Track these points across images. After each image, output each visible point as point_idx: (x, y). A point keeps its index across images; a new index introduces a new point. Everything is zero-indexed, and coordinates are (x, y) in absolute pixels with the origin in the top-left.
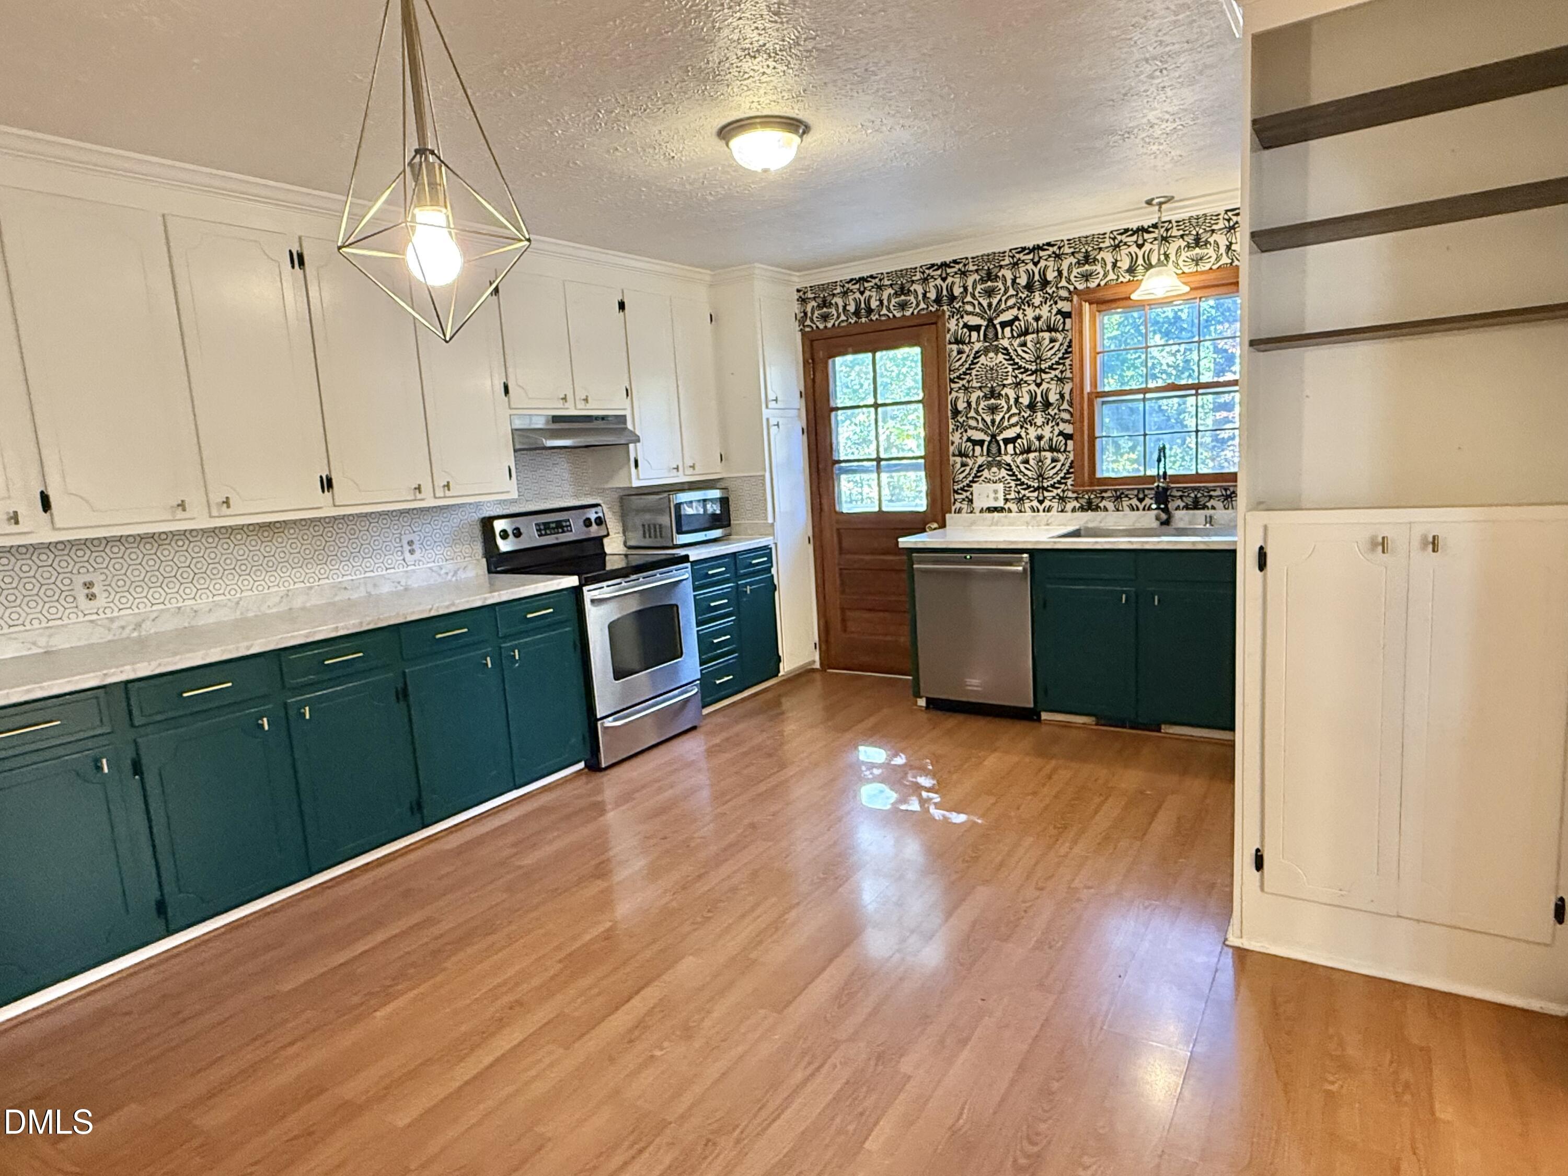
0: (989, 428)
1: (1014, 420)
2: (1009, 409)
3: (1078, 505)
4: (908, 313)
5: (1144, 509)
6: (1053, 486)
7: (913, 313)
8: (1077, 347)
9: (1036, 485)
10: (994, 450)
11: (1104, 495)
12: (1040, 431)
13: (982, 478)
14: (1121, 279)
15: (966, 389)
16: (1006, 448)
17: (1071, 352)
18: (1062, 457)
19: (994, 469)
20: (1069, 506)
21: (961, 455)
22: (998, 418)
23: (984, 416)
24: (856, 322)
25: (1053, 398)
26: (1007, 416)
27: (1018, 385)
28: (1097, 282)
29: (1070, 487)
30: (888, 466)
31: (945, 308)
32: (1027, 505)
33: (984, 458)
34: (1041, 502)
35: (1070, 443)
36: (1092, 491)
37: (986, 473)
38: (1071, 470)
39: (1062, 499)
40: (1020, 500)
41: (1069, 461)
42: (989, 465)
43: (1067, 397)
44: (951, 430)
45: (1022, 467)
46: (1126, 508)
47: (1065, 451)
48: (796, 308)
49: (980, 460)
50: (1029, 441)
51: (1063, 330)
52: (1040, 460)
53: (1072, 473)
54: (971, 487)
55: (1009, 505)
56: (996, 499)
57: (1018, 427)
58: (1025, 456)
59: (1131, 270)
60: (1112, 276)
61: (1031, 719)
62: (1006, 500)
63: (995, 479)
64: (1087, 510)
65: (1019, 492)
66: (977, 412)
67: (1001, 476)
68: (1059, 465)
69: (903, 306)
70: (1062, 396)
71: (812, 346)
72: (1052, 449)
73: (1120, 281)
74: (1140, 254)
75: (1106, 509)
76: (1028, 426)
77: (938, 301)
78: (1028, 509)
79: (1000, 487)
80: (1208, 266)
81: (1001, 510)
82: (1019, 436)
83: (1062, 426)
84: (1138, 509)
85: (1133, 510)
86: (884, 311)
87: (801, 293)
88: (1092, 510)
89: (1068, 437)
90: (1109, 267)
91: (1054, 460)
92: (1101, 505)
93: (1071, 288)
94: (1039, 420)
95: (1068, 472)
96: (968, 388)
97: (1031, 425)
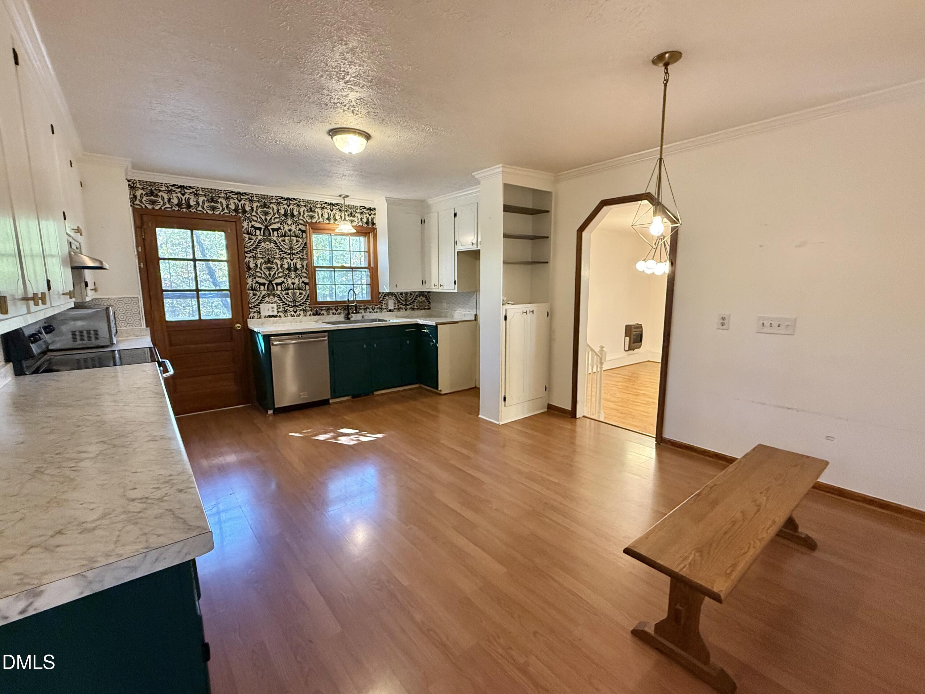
0: (268, 277)
1: (280, 275)
2: (278, 269)
3: (312, 313)
4: (217, 213)
5: (338, 314)
6: (300, 305)
7: (220, 214)
8: (309, 247)
9: (293, 305)
10: (271, 288)
11: (322, 308)
12: (293, 280)
13: (265, 301)
14: (325, 222)
15: (254, 257)
17: (306, 248)
18: (304, 292)
19: (271, 297)
20: (308, 313)
21: (253, 289)
22: (272, 273)
23: (265, 271)
24: (178, 210)
25: (299, 266)
26: (277, 273)
27: (282, 259)
28: (316, 220)
29: (308, 305)
31: (240, 215)
32: (289, 314)
33: (265, 292)
34: (295, 312)
35: (307, 287)
36: (317, 307)
37: (267, 299)
39: (305, 311)
40: (285, 311)
41: (307, 294)
42: (269, 295)
43: (305, 266)
44: (246, 277)
45: (285, 296)
46: (331, 314)
47: (305, 290)
48: (125, 191)
49: (264, 293)
50: (288, 284)
51: (302, 238)
53: (309, 299)
54: (259, 305)
55: (279, 314)
56: (273, 311)
57: (283, 278)
58: (287, 291)
59: (329, 219)
60: (321, 219)
61: (326, 404)
62: (278, 312)
63: (272, 302)
64: (315, 315)
65: (284, 308)
66: (261, 269)
67: (275, 300)
68: (303, 296)
69: (213, 208)
70: (303, 266)
71: (141, 217)
72: (299, 289)
74: (332, 213)
75: (323, 314)
76: (288, 278)
77: (236, 211)
78: (289, 316)
79: (275, 305)
80: (355, 225)
81: (276, 316)
82: (283, 282)
83: (303, 279)
84: (336, 314)
85: (334, 314)
86: (200, 208)
87: (130, 183)
88: (318, 315)
89: (306, 284)
90: (320, 215)
91: (300, 294)
92: (322, 313)
93: (305, 221)
94: (293, 276)
95: (307, 299)
96: (256, 257)
97: (289, 278)
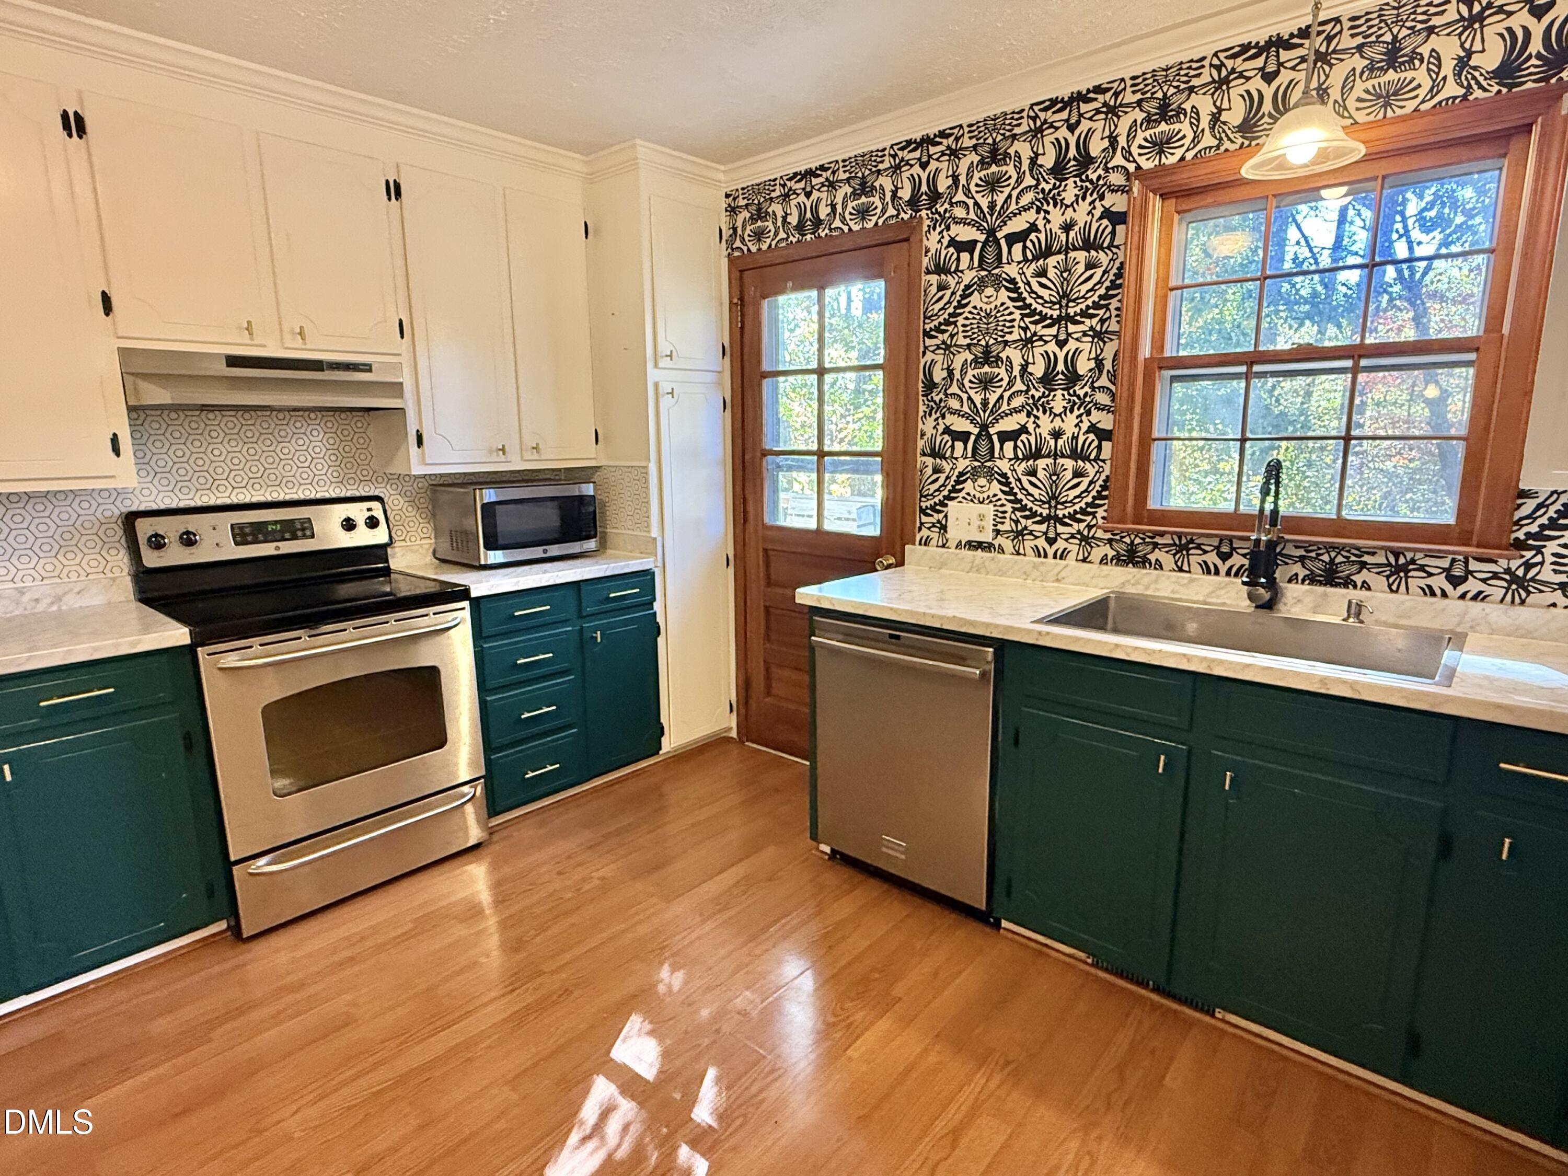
0: (978, 413)
1: (1018, 402)
2: (1011, 384)
3: (1111, 553)
4: (870, 225)
5: (1228, 573)
6: (1072, 517)
7: (876, 224)
8: (1133, 278)
9: (1045, 512)
10: (983, 449)
11: (1158, 540)
12: (1058, 422)
13: (963, 494)
14: (1226, 145)
15: (948, 347)
16: (1001, 448)
17: (1120, 286)
18: (1090, 469)
19: (982, 481)
20: (1097, 553)
21: (935, 453)
22: (993, 398)
23: (972, 392)
24: (799, 241)
25: (1084, 366)
26: (1007, 395)
27: (1028, 342)
28: (1179, 153)
29: (1101, 521)
30: (834, 464)
31: (923, 213)
32: (1029, 543)
33: (968, 462)
34: (1051, 542)
35: (1107, 445)
36: (1137, 533)
37: (968, 486)
38: (1104, 493)
39: (1086, 540)
40: (1019, 534)
41: (1103, 477)
42: (975, 474)
43: (1108, 365)
44: (921, 414)
45: (1025, 480)
46: (1196, 568)
47: (1097, 459)
48: (724, 221)
49: (962, 465)
50: (1039, 438)
51: (1111, 245)
52: (1055, 473)
53: (1105, 498)
54: (946, 505)
55: (1000, 540)
56: (981, 529)
57: (1024, 414)
58: (1031, 462)
59: (1247, 126)
60: (1208, 140)
61: (982, 926)
62: (998, 532)
63: (981, 496)
64: (1126, 564)
65: (1017, 522)
66: (961, 386)
67: (991, 493)
68: (1086, 482)
69: (863, 213)
70: (1099, 364)
71: (741, 278)
72: (1075, 455)
73: (1222, 149)
74: (1268, 92)
75: (1159, 565)
76: (1040, 414)
77: (913, 202)
78: (1029, 551)
79: (989, 510)
80: (1410, 106)
81: (988, 547)
84: (1217, 573)
85: (1209, 572)
86: (837, 223)
87: (730, 199)
88: (1136, 564)
89: (1103, 435)
90: (1205, 123)
91: (1078, 474)
92: (1152, 557)
93: (1131, 167)
94: (1058, 404)
95: (1099, 496)
96: (951, 346)
97: (1044, 412)
